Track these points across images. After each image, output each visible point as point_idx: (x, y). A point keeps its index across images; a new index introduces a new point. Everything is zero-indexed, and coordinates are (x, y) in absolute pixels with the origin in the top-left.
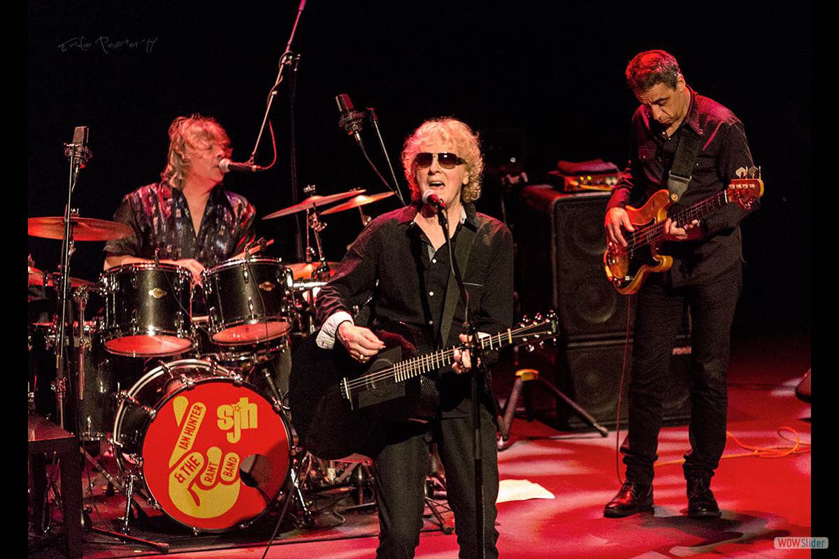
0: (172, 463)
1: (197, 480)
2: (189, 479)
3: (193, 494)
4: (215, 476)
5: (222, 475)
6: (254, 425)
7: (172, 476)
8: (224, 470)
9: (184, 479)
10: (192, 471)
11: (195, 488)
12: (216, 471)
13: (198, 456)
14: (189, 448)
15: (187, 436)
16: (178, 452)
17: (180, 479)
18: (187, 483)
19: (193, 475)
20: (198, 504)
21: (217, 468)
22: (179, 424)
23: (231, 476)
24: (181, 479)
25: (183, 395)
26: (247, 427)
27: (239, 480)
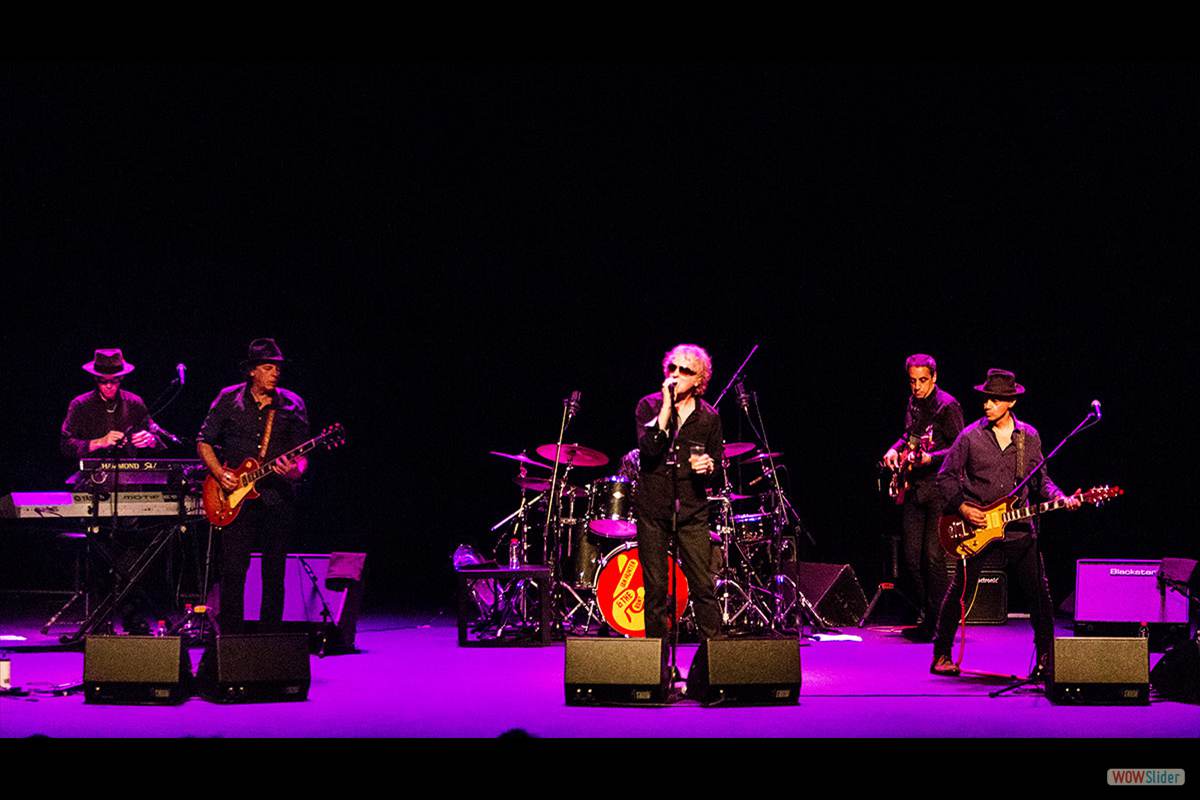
0: (615, 595)
1: (630, 606)
2: (625, 606)
3: (628, 615)
7: (615, 603)
9: (622, 605)
10: (628, 600)
11: (629, 611)
13: (631, 592)
14: (627, 585)
15: (626, 579)
16: (619, 589)
17: (620, 605)
18: (624, 608)
19: (628, 603)
20: (630, 620)
22: (621, 571)
25: (624, 554)
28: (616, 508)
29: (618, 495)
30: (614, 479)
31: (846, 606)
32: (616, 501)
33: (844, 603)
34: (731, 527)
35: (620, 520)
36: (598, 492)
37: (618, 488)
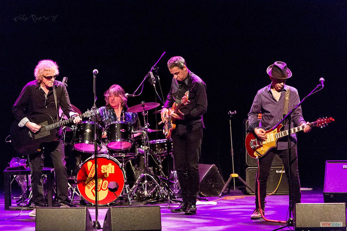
0: (86, 182)
1: (94, 188)
3: (93, 193)
4: (100, 187)
5: (102, 187)
6: (113, 172)
7: (86, 186)
8: (103, 186)
9: (90, 188)
10: (93, 185)
12: (101, 186)
14: (92, 178)
15: (92, 174)
16: (88, 179)
18: (91, 189)
20: (94, 196)
21: (101, 185)
22: (89, 170)
23: (105, 188)
24: (89, 188)
25: (91, 161)
26: (111, 173)
27: (108, 189)
28: (87, 137)
29: (88, 131)
30: (87, 122)
31: (213, 186)
32: (88, 133)
33: (212, 185)
34: (148, 146)
35: (90, 143)
36: (78, 129)
37: (88, 127)
